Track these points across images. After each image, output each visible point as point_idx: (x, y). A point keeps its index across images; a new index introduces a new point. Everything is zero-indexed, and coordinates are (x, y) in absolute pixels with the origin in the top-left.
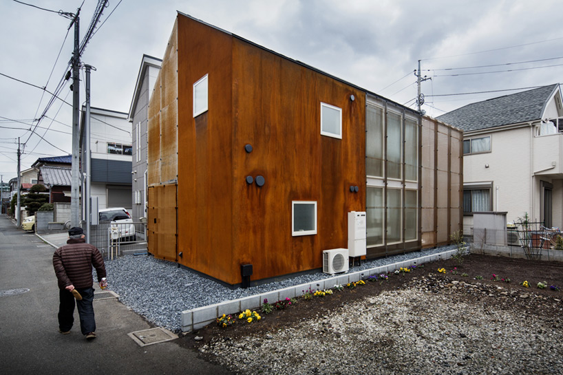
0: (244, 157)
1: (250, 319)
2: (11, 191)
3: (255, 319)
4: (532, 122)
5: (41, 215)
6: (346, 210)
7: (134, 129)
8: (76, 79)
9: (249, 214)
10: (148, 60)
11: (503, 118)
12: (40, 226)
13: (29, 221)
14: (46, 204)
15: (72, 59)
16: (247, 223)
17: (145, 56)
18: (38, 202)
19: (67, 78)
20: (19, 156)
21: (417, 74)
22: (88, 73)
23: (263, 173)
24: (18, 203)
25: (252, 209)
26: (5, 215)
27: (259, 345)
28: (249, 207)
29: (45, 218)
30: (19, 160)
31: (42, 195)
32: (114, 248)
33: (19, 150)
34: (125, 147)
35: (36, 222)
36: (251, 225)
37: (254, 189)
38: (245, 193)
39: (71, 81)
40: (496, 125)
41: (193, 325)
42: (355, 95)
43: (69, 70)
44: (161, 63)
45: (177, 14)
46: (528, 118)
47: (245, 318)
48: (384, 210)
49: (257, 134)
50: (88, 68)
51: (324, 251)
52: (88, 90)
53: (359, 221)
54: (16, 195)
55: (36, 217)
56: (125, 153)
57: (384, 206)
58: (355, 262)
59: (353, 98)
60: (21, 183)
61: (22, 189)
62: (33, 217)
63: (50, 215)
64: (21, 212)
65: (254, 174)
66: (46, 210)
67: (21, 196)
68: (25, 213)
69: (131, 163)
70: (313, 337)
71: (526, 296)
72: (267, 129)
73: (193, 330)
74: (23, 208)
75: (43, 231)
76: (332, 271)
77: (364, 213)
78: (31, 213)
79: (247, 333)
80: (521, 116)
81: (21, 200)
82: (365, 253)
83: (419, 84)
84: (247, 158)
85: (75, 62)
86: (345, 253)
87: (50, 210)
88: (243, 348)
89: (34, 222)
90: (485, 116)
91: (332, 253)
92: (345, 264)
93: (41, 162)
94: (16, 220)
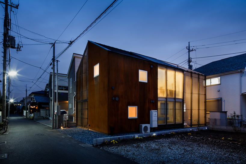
1: (114, 143)
3: (116, 143)
4: (240, 70)
6: (149, 110)
7: (69, 81)
8: (54, 65)
9: (113, 110)
10: (75, 55)
11: (226, 68)
15: (53, 59)
16: (112, 113)
17: (74, 54)
19: (51, 65)
20: (26, 92)
21: (188, 48)
22: (57, 62)
24: (26, 109)
27: (117, 148)
28: (113, 108)
29: (37, 114)
30: (26, 93)
32: (65, 124)
33: (26, 89)
34: (65, 87)
36: (114, 114)
37: (115, 102)
38: (112, 103)
39: (52, 66)
40: (223, 72)
41: (97, 143)
42: (153, 66)
43: (51, 62)
45: (88, 41)
46: (238, 68)
47: (113, 142)
48: (166, 110)
49: (116, 83)
50: (57, 61)
51: (140, 125)
52: (57, 69)
53: (154, 114)
56: (65, 90)
57: (166, 108)
58: (153, 130)
59: (152, 66)
65: (115, 96)
69: (68, 93)
70: (134, 147)
71: (218, 141)
72: (119, 81)
73: (97, 144)
74: (27, 111)
75: (36, 119)
76: (143, 132)
77: (157, 111)
79: (114, 146)
80: (235, 68)
82: (157, 127)
83: (189, 53)
84: (112, 91)
85: (54, 59)
86: (148, 126)
88: (113, 148)
89: (33, 116)
90: (218, 68)
91: (143, 126)
92: (148, 130)
93: (32, 93)
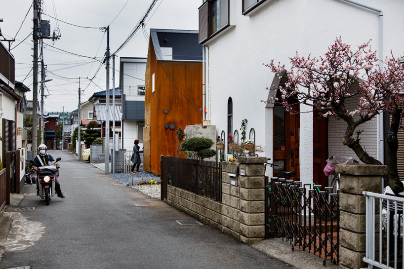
0: (164, 116)
2: (72, 124)
3: (154, 183)
5: (94, 147)
8: (108, 64)
9: (166, 143)
12: (94, 157)
13: (86, 152)
14: (98, 139)
15: (106, 53)
16: (165, 147)
18: (93, 136)
19: (104, 62)
23: (174, 123)
24: (79, 137)
25: (168, 141)
26: (67, 150)
28: (167, 139)
29: (97, 150)
31: (96, 130)
35: (91, 153)
36: (168, 148)
37: (170, 131)
38: (164, 132)
39: (106, 65)
41: (133, 183)
43: (105, 58)
44: (146, 60)
49: (171, 104)
54: (77, 130)
55: (91, 149)
60: (81, 119)
61: (82, 125)
62: (89, 149)
63: (100, 148)
64: (81, 146)
65: (169, 123)
66: (98, 143)
67: (81, 131)
68: (84, 146)
72: (177, 100)
74: (82, 143)
75: (95, 161)
78: (88, 147)
81: (81, 134)
84: (165, 116)
87: (100, 144)
89: (90, 153)
93: (95, 96)
94: (77, 154)
